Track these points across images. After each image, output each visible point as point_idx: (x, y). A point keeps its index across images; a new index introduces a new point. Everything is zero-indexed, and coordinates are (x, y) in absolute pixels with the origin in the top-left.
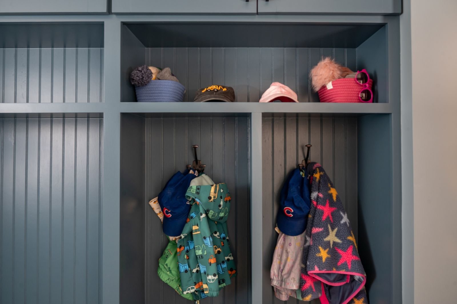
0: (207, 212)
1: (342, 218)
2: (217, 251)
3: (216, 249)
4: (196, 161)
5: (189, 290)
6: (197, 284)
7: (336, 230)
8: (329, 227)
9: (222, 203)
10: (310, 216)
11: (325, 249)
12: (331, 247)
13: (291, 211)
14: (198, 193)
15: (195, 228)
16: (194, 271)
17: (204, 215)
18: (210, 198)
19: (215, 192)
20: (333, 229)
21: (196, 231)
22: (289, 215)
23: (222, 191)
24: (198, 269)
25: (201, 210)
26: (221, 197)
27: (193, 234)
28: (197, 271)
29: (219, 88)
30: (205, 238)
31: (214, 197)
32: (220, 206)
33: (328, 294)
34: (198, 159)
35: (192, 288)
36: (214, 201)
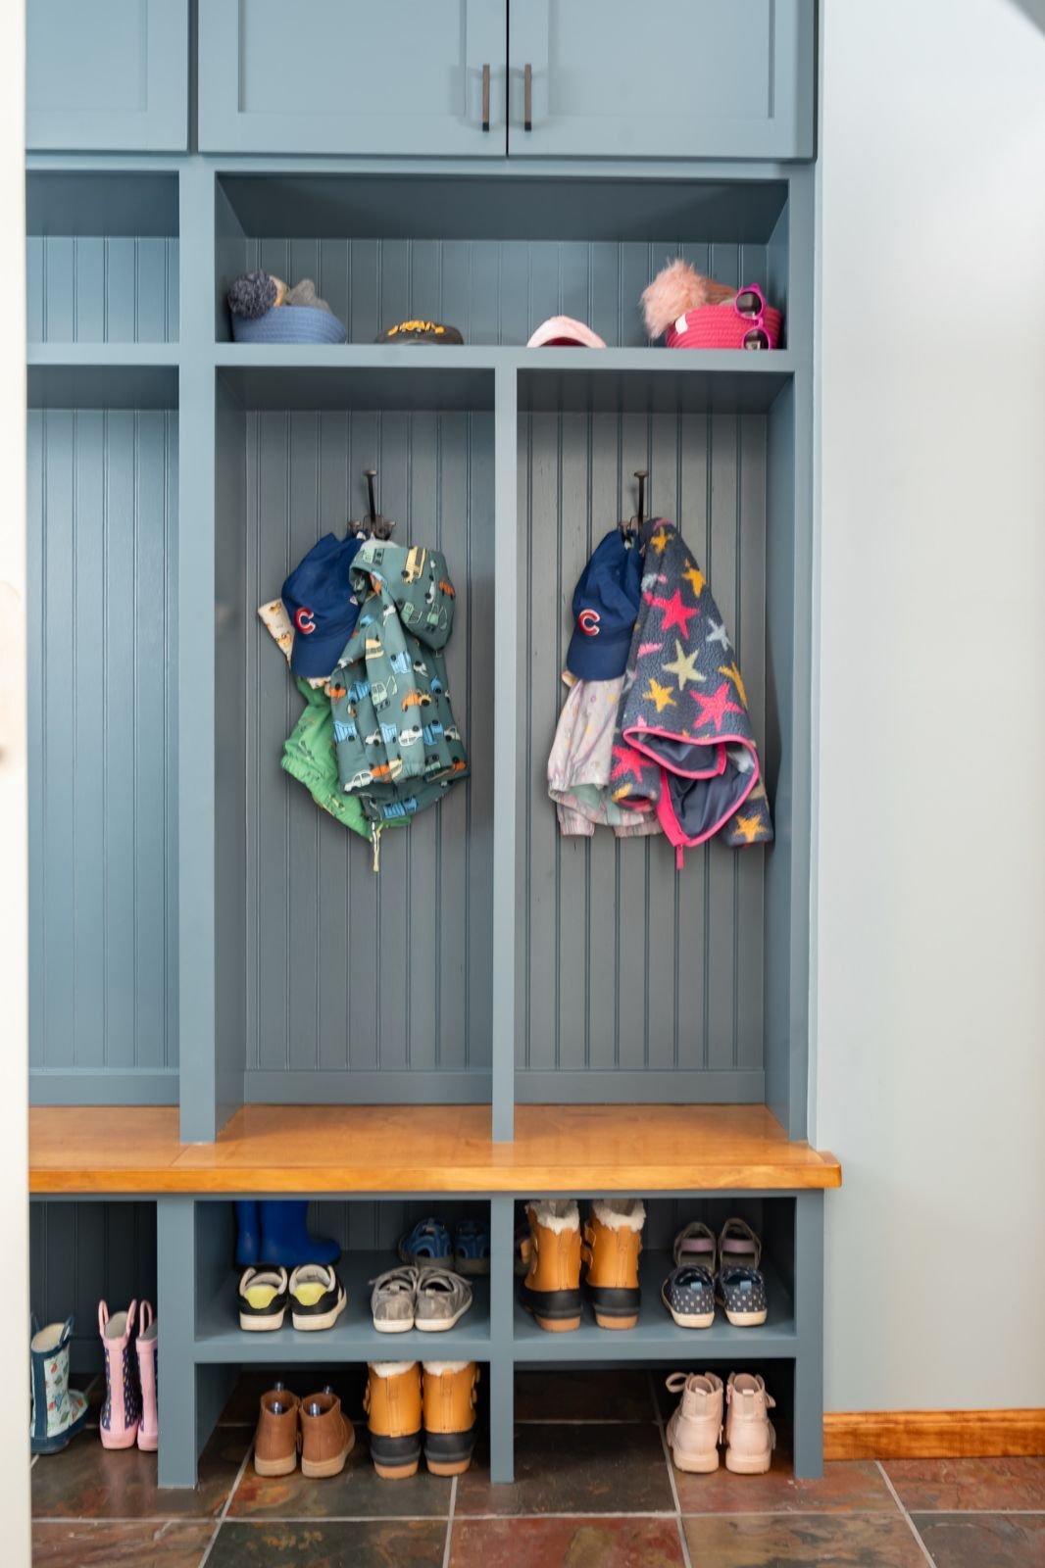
0: (399, 606)
1: (710, 631)
2: (421, 700)
3: (419, 695)
4: (373, 516)
5: (358, 778)
6: (376, 769)
7: (694, 656)
8: (679, 647)
9: (432, 591)
10: (637, 627)
11: (664, 685)
12: (681, 687)
13: (595, 617)
14: (378, 563)
15: (370, 644)
16: (370, 740)
17: (391, 610)
18: (405, 574)
19: (418, 563)
20: (687, 653)
21: (373, 650)
22: (591, 629)
23: (433, 565)
24: (378, 738)
25: (386, 599)
26: (431, 578)
27: (367, 657)
28: (376, 742)
29: (428, 326)
30: (394, 658)
31: (415, 573)
32: (428, 596)
33: (679, 809)
34: (377, 511)
35: (364, 776)
36: (415, 581)
